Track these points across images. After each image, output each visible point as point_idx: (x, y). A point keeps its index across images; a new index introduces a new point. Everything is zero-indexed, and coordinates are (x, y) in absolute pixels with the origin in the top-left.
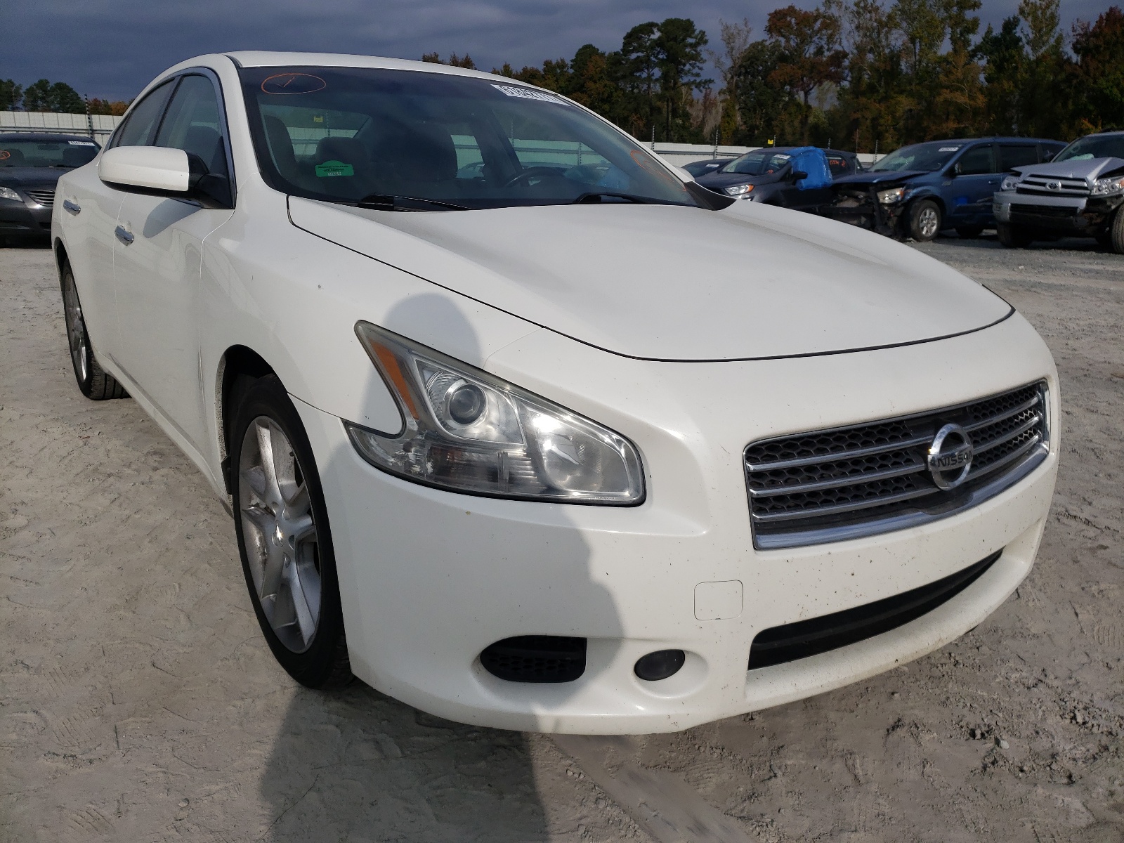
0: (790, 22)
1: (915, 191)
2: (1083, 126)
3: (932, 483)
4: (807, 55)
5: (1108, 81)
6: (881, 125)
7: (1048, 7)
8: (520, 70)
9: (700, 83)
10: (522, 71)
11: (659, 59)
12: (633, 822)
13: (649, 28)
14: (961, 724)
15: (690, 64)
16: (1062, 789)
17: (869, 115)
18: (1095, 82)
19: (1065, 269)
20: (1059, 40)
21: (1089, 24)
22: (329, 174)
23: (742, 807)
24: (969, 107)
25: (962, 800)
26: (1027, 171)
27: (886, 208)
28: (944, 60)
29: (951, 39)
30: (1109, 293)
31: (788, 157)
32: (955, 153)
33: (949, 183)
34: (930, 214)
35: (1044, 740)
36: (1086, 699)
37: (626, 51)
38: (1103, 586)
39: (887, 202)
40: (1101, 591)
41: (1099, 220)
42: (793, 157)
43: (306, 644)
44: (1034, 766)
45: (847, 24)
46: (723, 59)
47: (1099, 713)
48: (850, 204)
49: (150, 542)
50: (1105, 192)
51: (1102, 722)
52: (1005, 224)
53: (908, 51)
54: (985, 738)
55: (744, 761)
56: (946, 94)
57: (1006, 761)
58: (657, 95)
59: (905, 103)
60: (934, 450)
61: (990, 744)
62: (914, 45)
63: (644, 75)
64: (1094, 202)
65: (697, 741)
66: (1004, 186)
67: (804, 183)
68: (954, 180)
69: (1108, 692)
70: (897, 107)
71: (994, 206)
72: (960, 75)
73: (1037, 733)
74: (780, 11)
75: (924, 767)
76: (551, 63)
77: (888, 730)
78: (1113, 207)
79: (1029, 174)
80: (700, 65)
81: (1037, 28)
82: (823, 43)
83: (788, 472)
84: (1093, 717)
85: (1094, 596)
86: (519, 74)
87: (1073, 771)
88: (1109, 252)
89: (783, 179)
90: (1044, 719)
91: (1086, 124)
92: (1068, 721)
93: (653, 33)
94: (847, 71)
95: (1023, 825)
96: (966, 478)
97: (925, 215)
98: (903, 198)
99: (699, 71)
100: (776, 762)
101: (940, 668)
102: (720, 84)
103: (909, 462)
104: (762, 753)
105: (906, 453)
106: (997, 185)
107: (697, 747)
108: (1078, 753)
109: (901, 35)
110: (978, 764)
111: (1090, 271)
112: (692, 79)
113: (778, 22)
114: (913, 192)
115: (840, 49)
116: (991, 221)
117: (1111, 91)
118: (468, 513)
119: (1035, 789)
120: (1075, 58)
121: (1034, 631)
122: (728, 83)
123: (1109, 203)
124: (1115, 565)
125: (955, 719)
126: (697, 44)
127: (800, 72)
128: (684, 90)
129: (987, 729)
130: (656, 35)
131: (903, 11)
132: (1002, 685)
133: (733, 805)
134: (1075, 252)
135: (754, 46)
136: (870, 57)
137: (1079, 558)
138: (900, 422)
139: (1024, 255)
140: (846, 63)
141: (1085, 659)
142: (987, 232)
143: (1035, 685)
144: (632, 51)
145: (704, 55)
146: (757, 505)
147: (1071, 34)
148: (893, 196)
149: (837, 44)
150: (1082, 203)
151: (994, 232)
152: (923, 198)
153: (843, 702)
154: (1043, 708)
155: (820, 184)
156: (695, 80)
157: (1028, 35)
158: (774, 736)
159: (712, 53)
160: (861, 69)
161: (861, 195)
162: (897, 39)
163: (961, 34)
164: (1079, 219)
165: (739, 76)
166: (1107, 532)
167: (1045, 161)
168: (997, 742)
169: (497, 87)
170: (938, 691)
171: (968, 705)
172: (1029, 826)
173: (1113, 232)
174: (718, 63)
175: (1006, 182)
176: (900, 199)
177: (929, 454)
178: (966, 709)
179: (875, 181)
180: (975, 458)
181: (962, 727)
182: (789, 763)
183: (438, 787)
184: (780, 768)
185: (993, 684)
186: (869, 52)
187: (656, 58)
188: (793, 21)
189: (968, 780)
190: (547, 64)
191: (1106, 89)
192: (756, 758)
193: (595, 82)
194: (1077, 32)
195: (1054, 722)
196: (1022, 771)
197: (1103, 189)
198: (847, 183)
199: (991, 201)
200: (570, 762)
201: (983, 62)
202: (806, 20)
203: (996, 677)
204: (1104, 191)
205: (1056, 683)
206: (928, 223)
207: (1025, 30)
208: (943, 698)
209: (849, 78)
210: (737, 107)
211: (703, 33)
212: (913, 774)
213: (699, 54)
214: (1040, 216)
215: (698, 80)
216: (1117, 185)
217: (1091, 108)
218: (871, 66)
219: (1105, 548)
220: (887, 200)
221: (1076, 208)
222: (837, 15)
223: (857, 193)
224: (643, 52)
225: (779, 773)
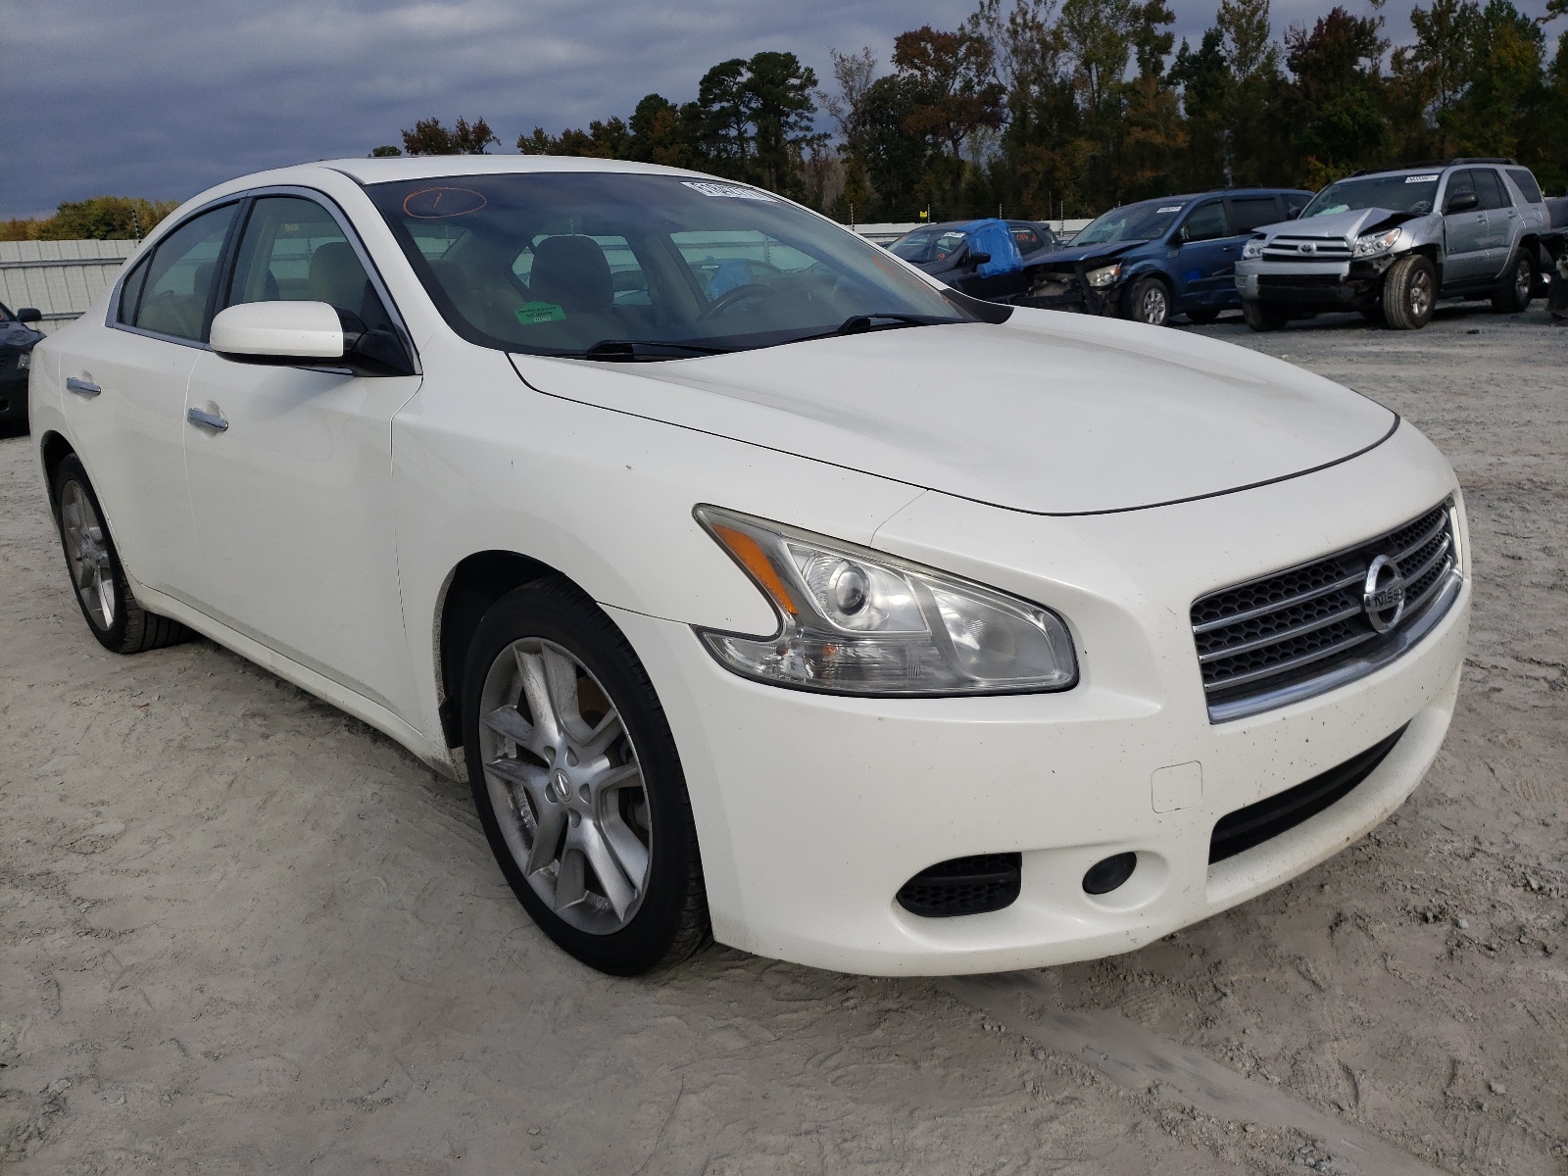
0: (925, 48)
1: (1133, 267)
2: (1311, 167)
3: (1370, 628)
4: (952, 93)
5: (1335, 105)
6: (1058, 180)
7: (1254, 13)
8: (559, 137)
9: (813, 138)
10: (562, 137)
11: (750, 109)
12: (1086, 1067)
13: (732, 67)
14: (1408, 908)
15: (797, 115)
16: (1541, 962)
17: (1040, 167)
18: (1320, 108)
19: (1338, 354)
20: (1271, 58)
21: (1305, 32)
22: (536, 320)
23: (1200, 1034)
24: (1167, 149)
25: (1440, 990)
26: (1272, 231)
27: (1099, 293)
28: (1131, 89)
29: (1139, 60)
30: (1400, 381)
31: (963, 235)
32: (1178, 214)
33: (1176, 253)
34: (1156, 296)
35: (1504, 912)
36: (1532, 863)
37: (705, 100)
38: (1511, 735)
39: (1099, 285)
40: (1511, 740)
41: (1365, 289)
42: (968, 234)
43: (622, 919)
44: (1502, 942)
45: (1001, 50)
46: (840, 105)
47: (1553, 875)
48: (1051, 291)
49: (313, 829)
50: (1369, 252)
51: (1560, 885)
52: (1252, 301)
53: (1082, 81)
54: (1440, 920)
55: (1182, 985)
56: (1138, 133)
57: (1471, 941)
58: (753, 159)
59: (1085, 149)
60: (1370, 587)
61: (1447, 927)
62: (1090, 72)
63: (733, 133)
64: (1359, 266)
65: (1119, 970)
66: (1246, 253)
67: (986, 268)
68: (1181, 250)
69: (1553, 851)
70: (1076, 155)
71: (1237, 279)
72: (1152, 107)
73: (1494, 906)
74: (910, 34)
75: (1386, 961)
76: (599, 123)
77: (1331, 928)
78: (1382, 270)
79: (1275, 236)
80: (810, 115)
81: (1241, 39)
82: (971, 74)
83: (1245, 626)
84: (1547, 881)
85: (1503, 746)
86: (558, 140)
87: (1546, 942)
88: (1383, 329)
89: (959, 264)
90: (1495, 891)
91: (1313, 162)
92: (1521, 889)
93: (741, 75)
94: (1006, 110)
95: (1513, 1006)
96: (1402, 615)
97: (1150, 297)
98: (1119, 278)
99: (809, 124)
100: (1219, 980)
101: (1363, 850)
102: (838, 140)
103: (1345, 604)
104: (1197, 973)
105: (1341, 596)
106: (1236, 252)
107: (1121, 976)
108: (1545, 921)
109: (1071, 59)
110: (1441, 949)
111: (1370, 354)
112: (801, 134)
113: (909, 47)
114: (1132, 269)
115: (994, 81)
116: (1234, 299)
117: (1340, 118)
118: (880, 719)
119: (1513, 966)
120: (1291, 77)
121: (1450, 795)
122: (850, 136)
123: (1375, 266)
124: (1516, 709)
125: (1400, 905)
126: (802, 87)
127: (944, 114)
128: (790, 150)
129: (1438, 910)
130: (746, 76)
131: (1072, 28)
132: (1437, 861)
133: (1188, 1033)
134: (1342, 331)
135: (880, 83)
136: (1035, 89)
137: (1474, 705)
138: (1331, 560)
139: (1282, 340)
140: (1005, 99)
141: (1516, 820)
142: (1224, 314)
143: (1473, 855)
144: (713, 101)
145: (815, 101)
146: (1208, 671)
147: (1284, 46)
148: (1107, 277)
149: (991, 76)
150: (1344, 269)
151: (1238, 313)
152: (1144, 275)
153: (1270, 903)
154: (1491, 878)
155: (1007, 268)
156: (805, 136)
157: (1231, 51)
158: (1204, 953)
159: (824, 97)
160: (1024, 108)
161: (1066, 278)
162: (1067, 65)
163: (1152, 54)
164: (1343, 288)
165: (864, 125)
166: (1495, 671)
167: (1291, 217)
168: (1456, 924)
169: (688, 184)
170: (1370, 877)
171: (1409, 886)
172: (1520, 1006)
173: (1385, 304)
174: (835, 111)
175: (1248, 247)
176: (1115, 278)
177: (1364, 592)
178: (1408, 891)
179: (1081, 259)
180: (1408, 590)
181: (1409, 912)
182: (1234, 979)
183: (836, 1068)
184: (1226, 985)
185: (1426, 860)
186: (1034, 84)
187: (747, 107)
188: (929, 46)
189: (1436, 968)
190: (596, 126)
191: (1333, 115)
192: (1195, 979)
193: (666, 147)
194: (1292, 44)
195: (1506, 893)
196: (1491, 949)
197: (1367, 248)
198: (1044, 264)
199: (1232, 271)
200: (983, 1015)
201: (1180, 89)
202: (946, 44)
203: (1427, 852)
204: (1369, 250)
205: (1494, 850)
206: (1154, 308)
207: (1228, 46)
208: (1378, 883)
209: (1010, 120)
210: (865, 168)
211: (810, 71)
212: (1376, 971)
213: (807, 99)
214: (1296, 288)
215: (809, 135)
216: (1383, 242)
217: (1318, 140)
218: (1037, 102)
219: (1499, 690)
220: (1099, 283)
221: (1338, 275)
222: (986, 35)
223: (1059, 276)
224: (728, 101)
225: (1228, 992)
